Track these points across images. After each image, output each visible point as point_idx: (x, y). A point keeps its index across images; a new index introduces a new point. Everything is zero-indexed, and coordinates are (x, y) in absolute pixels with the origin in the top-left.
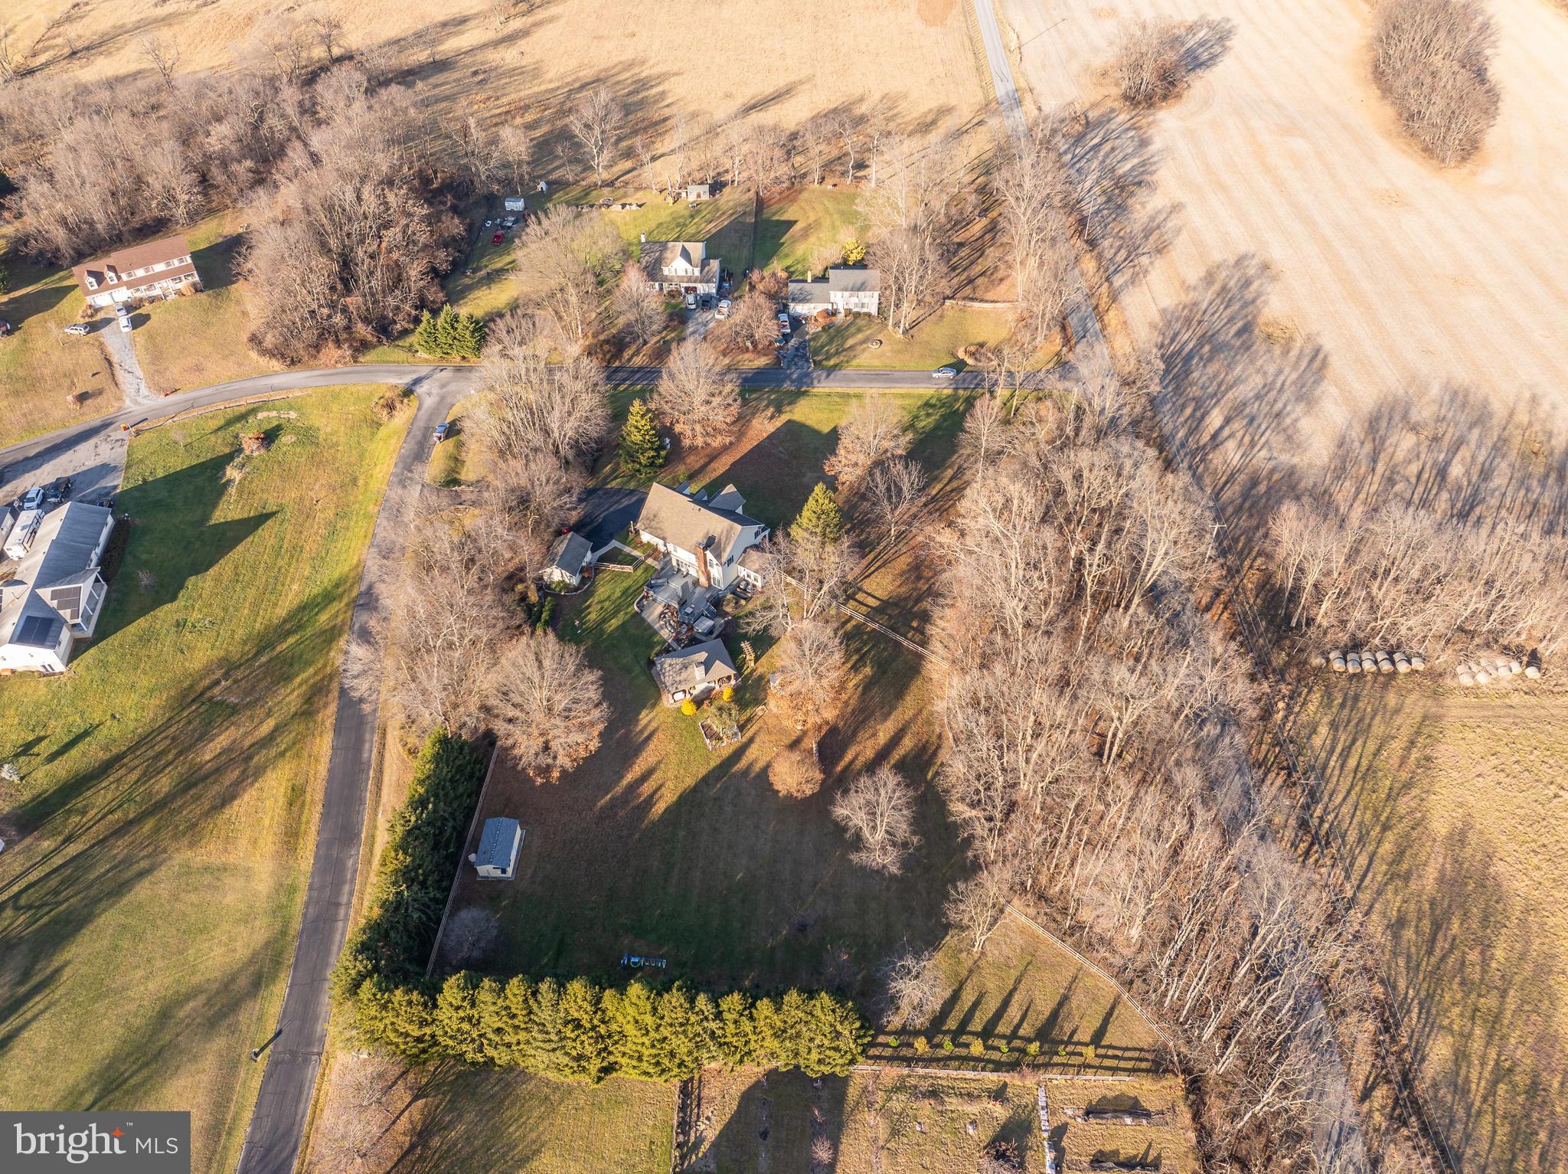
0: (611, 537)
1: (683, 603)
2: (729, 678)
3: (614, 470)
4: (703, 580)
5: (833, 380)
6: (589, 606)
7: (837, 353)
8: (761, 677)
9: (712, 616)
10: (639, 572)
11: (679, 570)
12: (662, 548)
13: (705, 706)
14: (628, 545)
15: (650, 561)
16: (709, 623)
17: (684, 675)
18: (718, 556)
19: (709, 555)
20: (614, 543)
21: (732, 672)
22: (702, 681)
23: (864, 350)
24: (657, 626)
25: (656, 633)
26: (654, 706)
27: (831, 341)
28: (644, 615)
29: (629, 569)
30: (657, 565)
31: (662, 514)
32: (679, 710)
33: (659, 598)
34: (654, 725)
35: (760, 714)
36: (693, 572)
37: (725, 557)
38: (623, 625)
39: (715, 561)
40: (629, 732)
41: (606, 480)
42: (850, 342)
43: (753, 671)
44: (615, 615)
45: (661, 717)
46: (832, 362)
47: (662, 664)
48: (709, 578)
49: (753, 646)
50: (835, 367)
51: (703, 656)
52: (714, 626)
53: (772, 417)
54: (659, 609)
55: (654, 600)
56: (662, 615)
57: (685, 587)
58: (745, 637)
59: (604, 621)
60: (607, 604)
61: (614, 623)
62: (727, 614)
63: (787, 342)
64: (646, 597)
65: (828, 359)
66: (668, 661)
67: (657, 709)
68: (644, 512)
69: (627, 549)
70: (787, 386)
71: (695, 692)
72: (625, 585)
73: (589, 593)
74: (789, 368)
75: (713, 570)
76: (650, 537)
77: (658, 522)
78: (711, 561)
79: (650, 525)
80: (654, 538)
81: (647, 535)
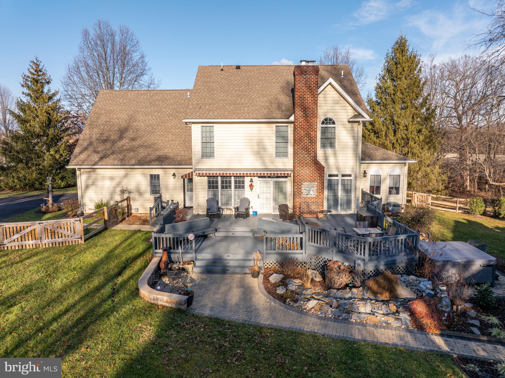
4: (309, 193)
12: (145, 201)
15: (128, 227)
19: (330, 96)
31: (138, 125)
36: (263, 202)
75: (335, 154)
76: (112, 178)
77: (133, 139)
78: (328, 121)
79: (113, 153)
80: (126, 176)
81: (103, 178)
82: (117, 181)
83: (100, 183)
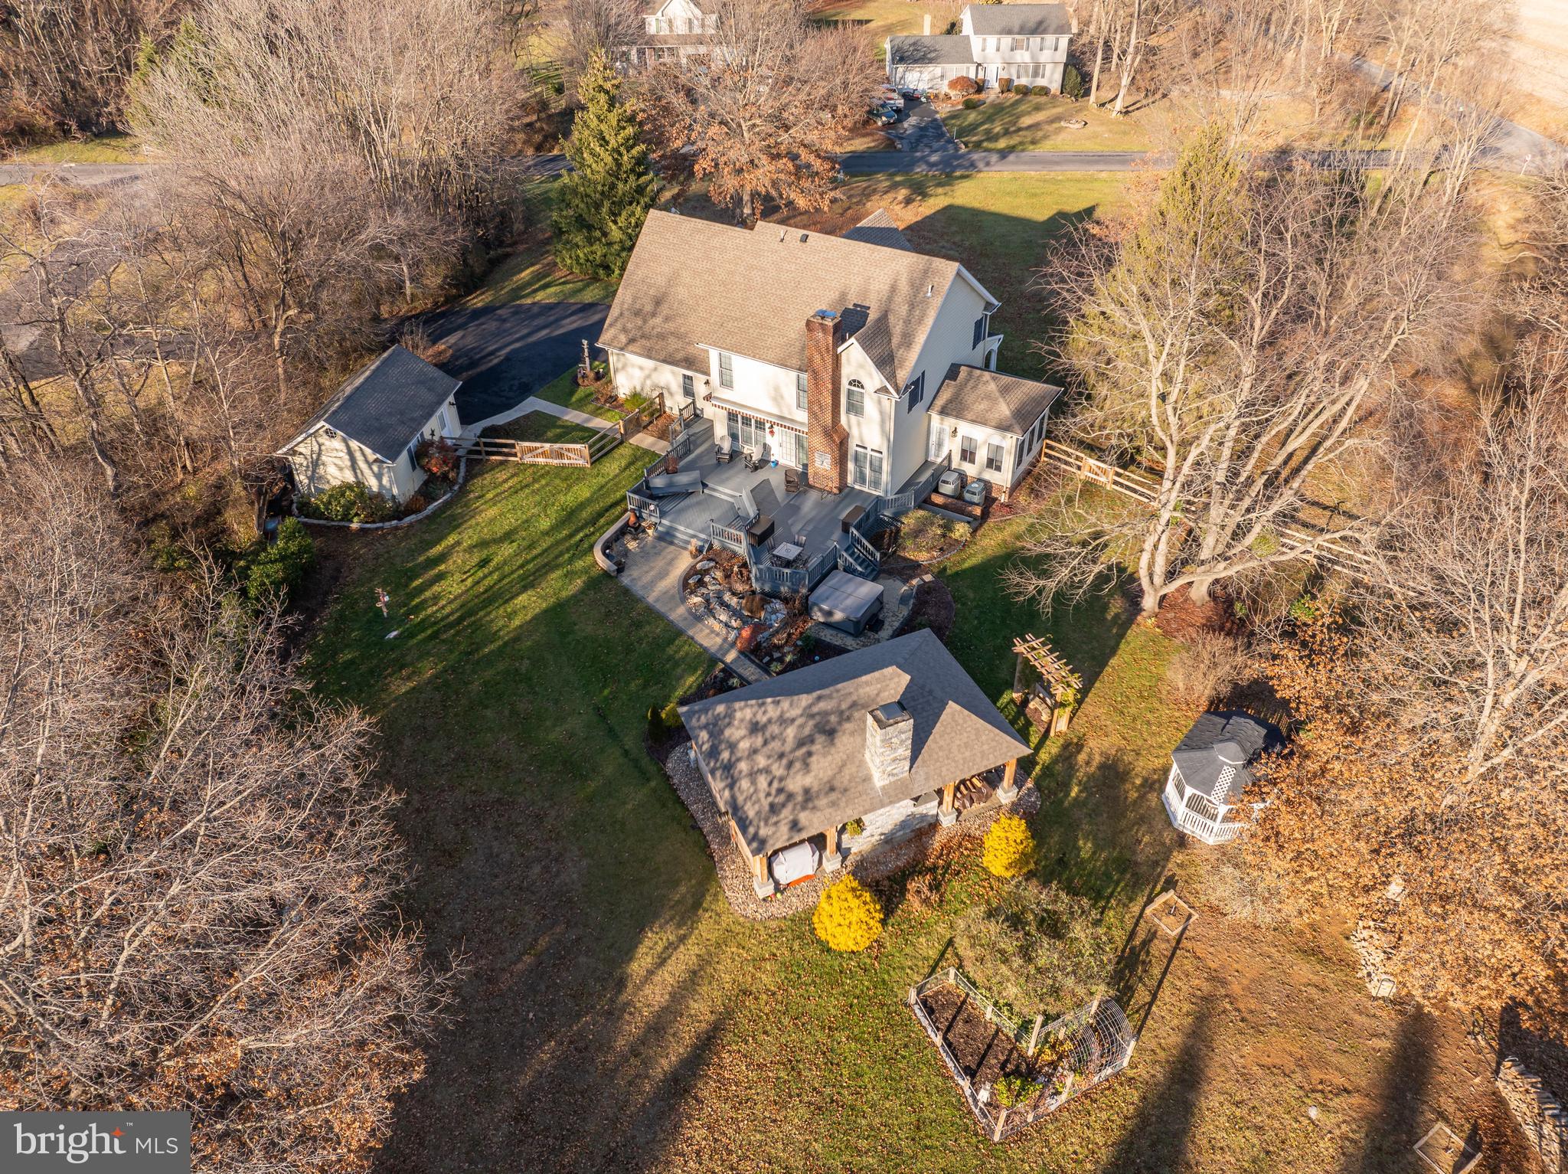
0: (525, 391)
1: (762, 538)
2: (993, 777)
3: (538, 276)
4: (823, 464)
5: (1013, 163)
6: (442, 558)
7: (1006, 133)
8: (1113, 773)
9: (874, 572)
10: (612, 467)
11: (734, 454)
12: (676, 403)
13: (913, 904)
14: (580, 406)
15: (644, 440)
16: (868, 590)
17: (822, 766)
18: (885, 362)
19: (855, 358)
20: (533, 404)
21: (1008, 750)
22: (893, 794)
23: (1060, 130)
24: (678, 614)
25: (675, 633)
26: (690, 911)
27: (990, 119)
28: (636, 578)
29: (577, 455)
30: (662, 447)
31: (681, 292)
32: (802, 926)
33: (683, 531)
34: (701, 1009)
35: (1169, 928)
36: (784, 452)
37: (904, 375)
38: (556, 615)
39: (873, 379)
40: (583, 1050)
41: (517, 293)
42: (1026, 121)
43: (1071, 748)
44: (529, 582)
45: (727, 973)
46: (1002, 144)
47: (716, 730)
48: (841, 461)
49: (1060, 647)
50: (1011, 149)
51: (892, 682)
52: (879, 600)
53: (908, 201)
54: (684, 562)
55: (667, 537)
56: (693, 581)
57: (762, 494)
58: (1026, 619)
59: (494, 597)
60: (507, 550)
61: (529, 604)
62: (915, 568)
63: (900, 121)
64: (635, 529)
65: (993, 138)
66: (745, 712)
67: (706, 928)
68: (623, 297)
69: (573, 417)
70: (920, 169)
71: (860, 844)
72: (569, 499)
73: (448, 521)
74: (914, 148)
75: (859, 424)
76: (641, 368)
77: (667, 319)
78: (855, 383)
79: (642, 337)
80: (655, 369)
81: (633, 366)
82: (647, 372)
83: (630, 370)
